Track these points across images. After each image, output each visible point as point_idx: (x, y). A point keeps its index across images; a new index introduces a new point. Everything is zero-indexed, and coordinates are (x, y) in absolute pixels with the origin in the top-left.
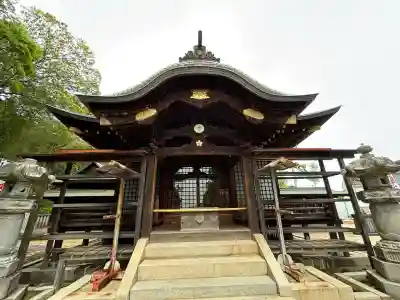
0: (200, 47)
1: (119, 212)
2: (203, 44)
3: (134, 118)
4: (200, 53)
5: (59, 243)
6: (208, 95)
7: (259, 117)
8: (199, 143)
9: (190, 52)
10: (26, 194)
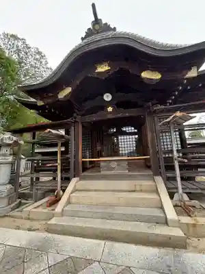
0: (97, 21)
1: (59, 161)
2: (99, 18)
3: (57, 97)
4: (97, 27)
5: (38, 179)
6: (109, 66)
7: (156, 76)
8: (110, 109)
9: (89, 29)
10: (8, 153)
